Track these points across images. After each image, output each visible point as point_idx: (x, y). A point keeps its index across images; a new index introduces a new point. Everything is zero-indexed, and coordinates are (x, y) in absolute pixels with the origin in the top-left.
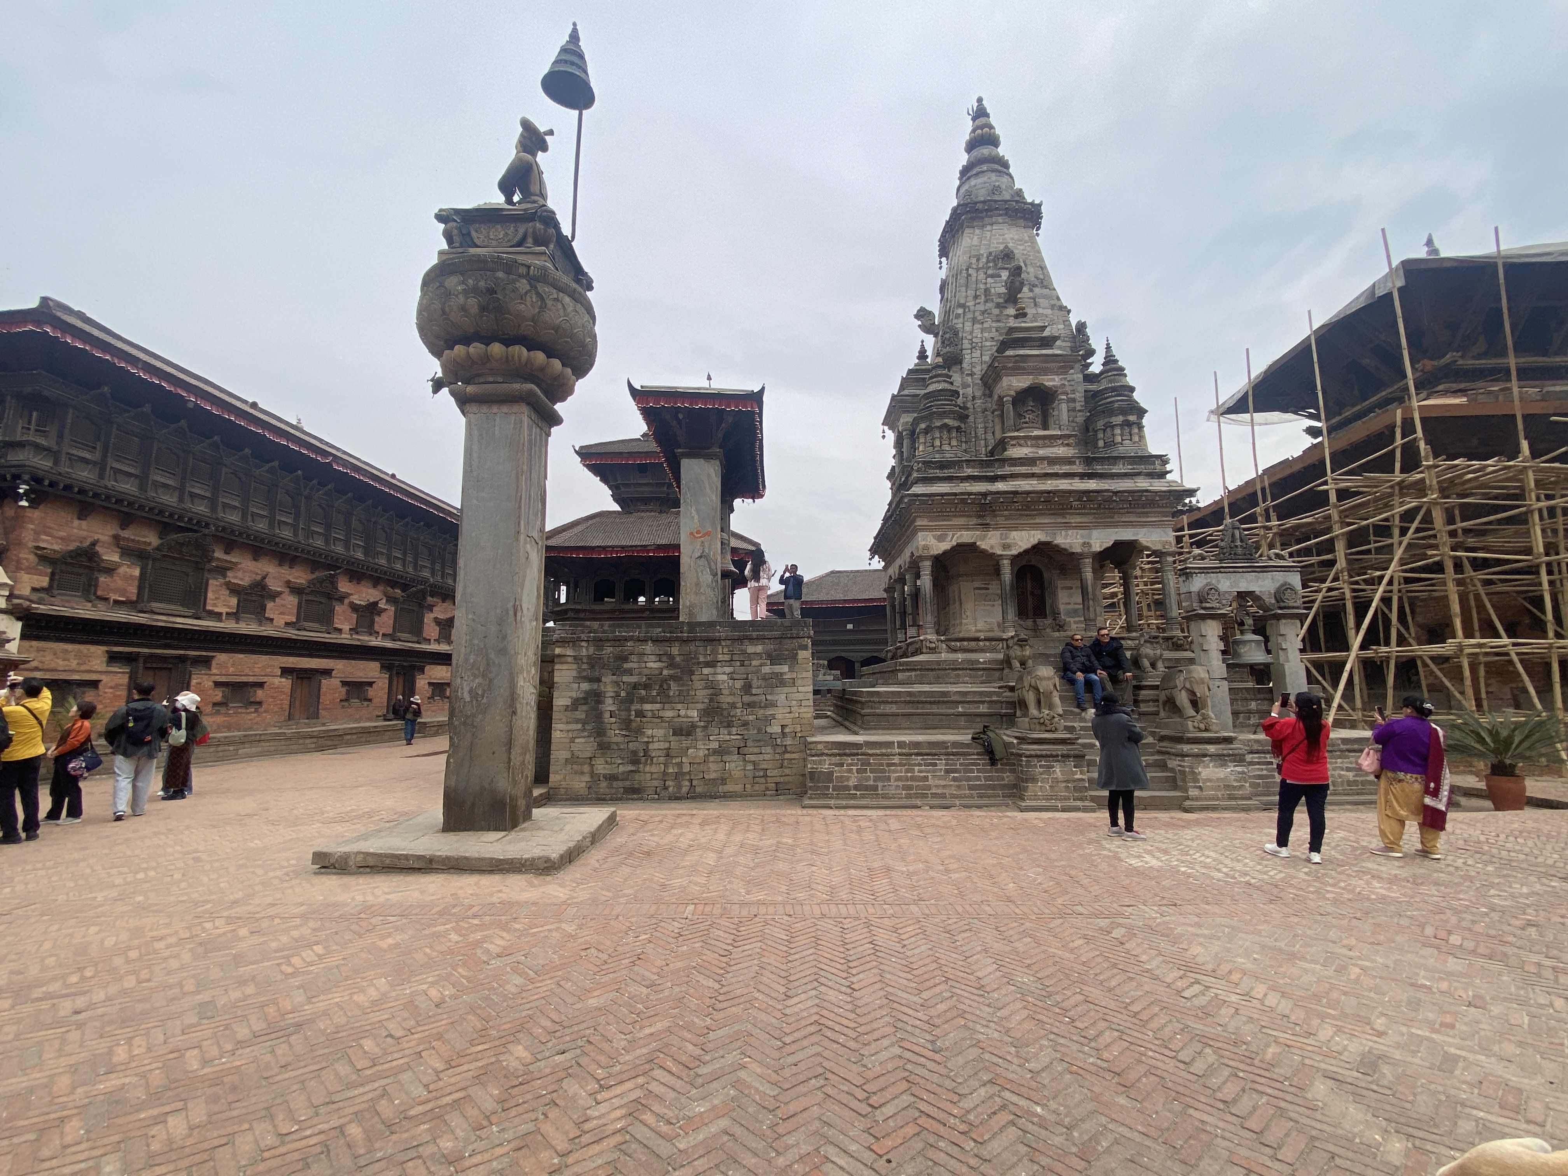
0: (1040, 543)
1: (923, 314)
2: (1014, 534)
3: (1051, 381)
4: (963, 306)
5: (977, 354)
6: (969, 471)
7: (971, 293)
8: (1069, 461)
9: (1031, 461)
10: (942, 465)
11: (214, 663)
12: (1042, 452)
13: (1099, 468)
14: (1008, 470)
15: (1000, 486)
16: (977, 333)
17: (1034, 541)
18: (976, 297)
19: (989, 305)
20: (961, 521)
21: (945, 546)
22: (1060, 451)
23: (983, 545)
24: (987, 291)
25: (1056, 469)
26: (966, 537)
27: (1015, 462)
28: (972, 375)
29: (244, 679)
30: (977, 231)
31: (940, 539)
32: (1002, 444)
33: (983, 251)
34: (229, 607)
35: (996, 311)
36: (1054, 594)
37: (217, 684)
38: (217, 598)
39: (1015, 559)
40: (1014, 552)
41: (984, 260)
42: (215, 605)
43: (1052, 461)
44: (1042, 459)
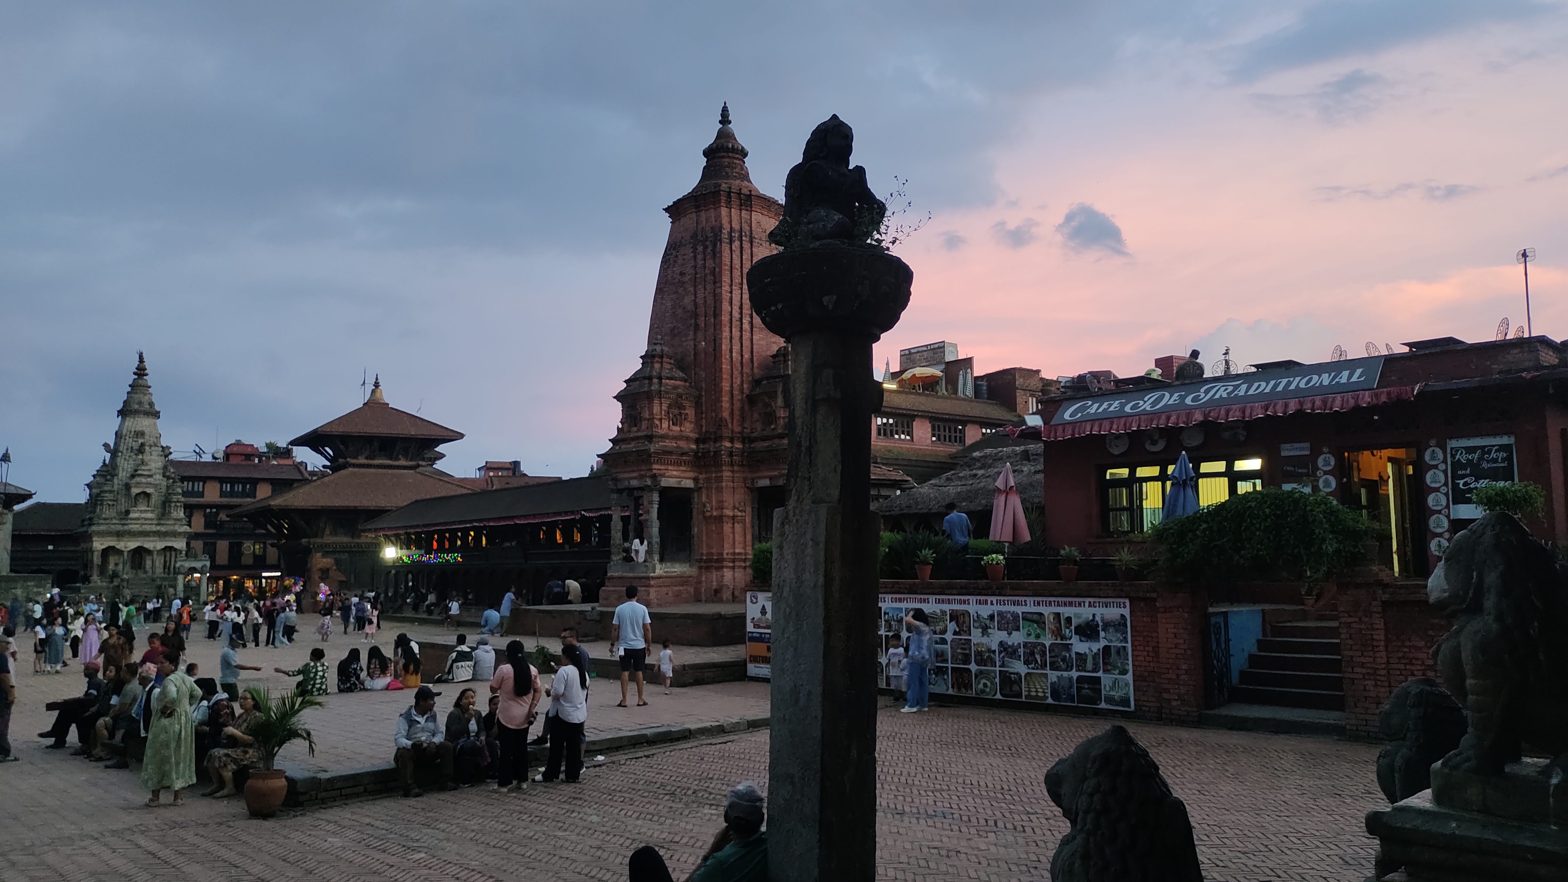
0: (139, 547)
1: (106, 446)
2: (129, 543)
3: (148, 491)
4: (122, 452)
5: (125, 473)
6: (114, 521)
7: (125, 447)
8: (152, 519)
9: (138, 519)
10: (105, 519)
12: (143, 515)
13: (162, 522)
14: (129, 521)
15: (126, 528)
16: (126, 465)
17: (136, 546)
18: (127, 449)
19: (132, 454)
20: (111, 539)
21: (104, 547)
22: (149, 515)
23: (117, 547)
24: (132, 448)
25: (147, 522)
26: (112, 544)
27: (132, 519)
28: (121, 480)
30: (132, 420)
31: (101, 544)
32: (127, 512)
33: (133, 430)
35: (134, 457)
36: (145, 561)
39: (128, 551)
40: (129, 549)
41: (133, 433)
43: (146, 519)
44: (143, 518)
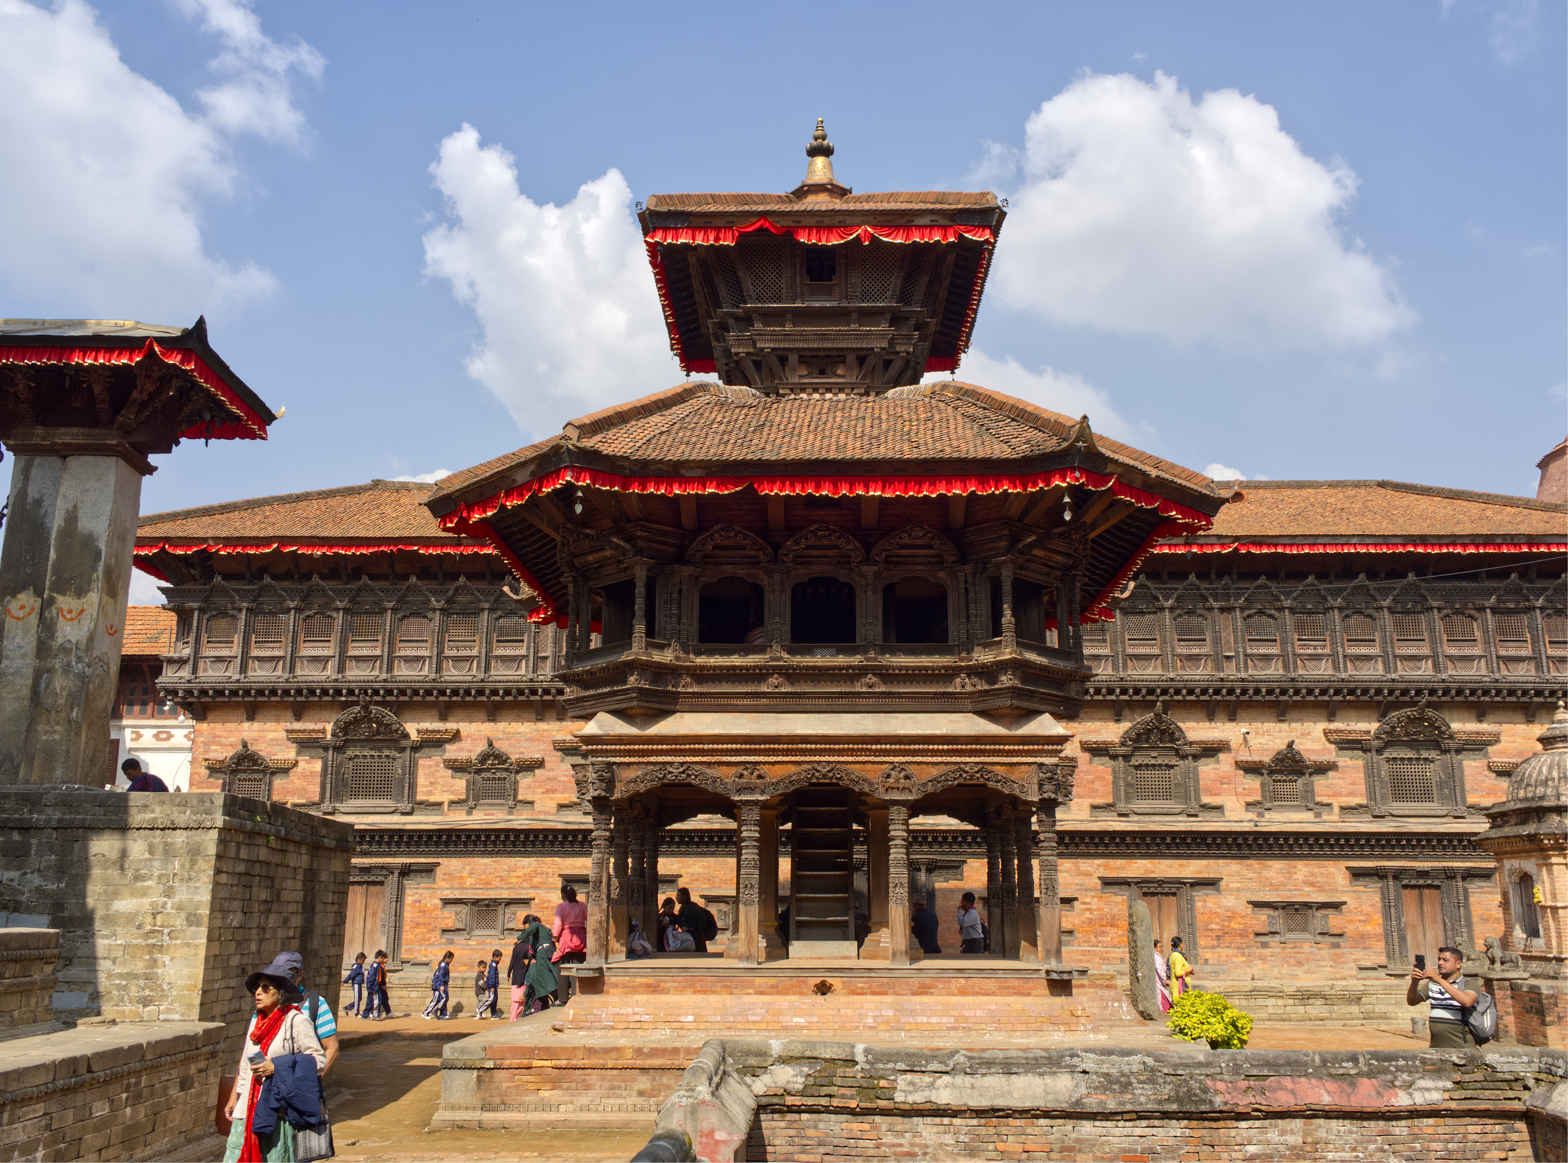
11: (439, 871)
29: (493, 894)
34: (452, 793)
37: (447, 902)
38: (431, 784)
42: (430, 793)
